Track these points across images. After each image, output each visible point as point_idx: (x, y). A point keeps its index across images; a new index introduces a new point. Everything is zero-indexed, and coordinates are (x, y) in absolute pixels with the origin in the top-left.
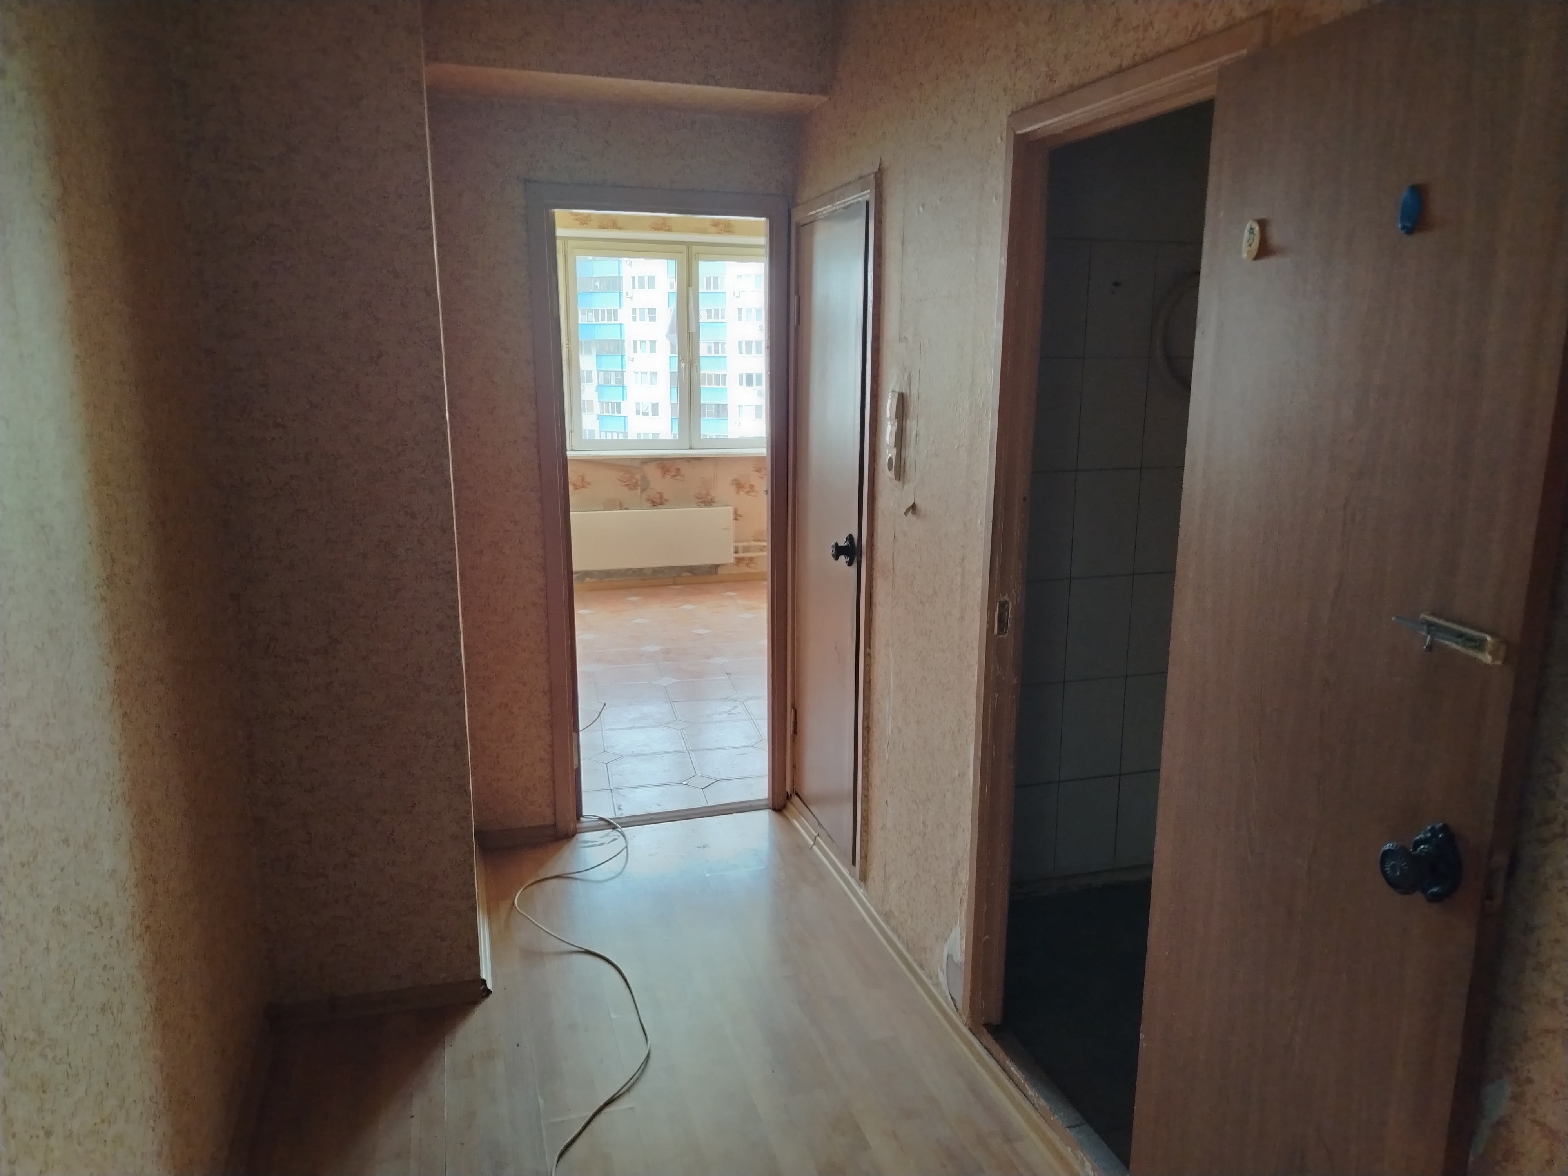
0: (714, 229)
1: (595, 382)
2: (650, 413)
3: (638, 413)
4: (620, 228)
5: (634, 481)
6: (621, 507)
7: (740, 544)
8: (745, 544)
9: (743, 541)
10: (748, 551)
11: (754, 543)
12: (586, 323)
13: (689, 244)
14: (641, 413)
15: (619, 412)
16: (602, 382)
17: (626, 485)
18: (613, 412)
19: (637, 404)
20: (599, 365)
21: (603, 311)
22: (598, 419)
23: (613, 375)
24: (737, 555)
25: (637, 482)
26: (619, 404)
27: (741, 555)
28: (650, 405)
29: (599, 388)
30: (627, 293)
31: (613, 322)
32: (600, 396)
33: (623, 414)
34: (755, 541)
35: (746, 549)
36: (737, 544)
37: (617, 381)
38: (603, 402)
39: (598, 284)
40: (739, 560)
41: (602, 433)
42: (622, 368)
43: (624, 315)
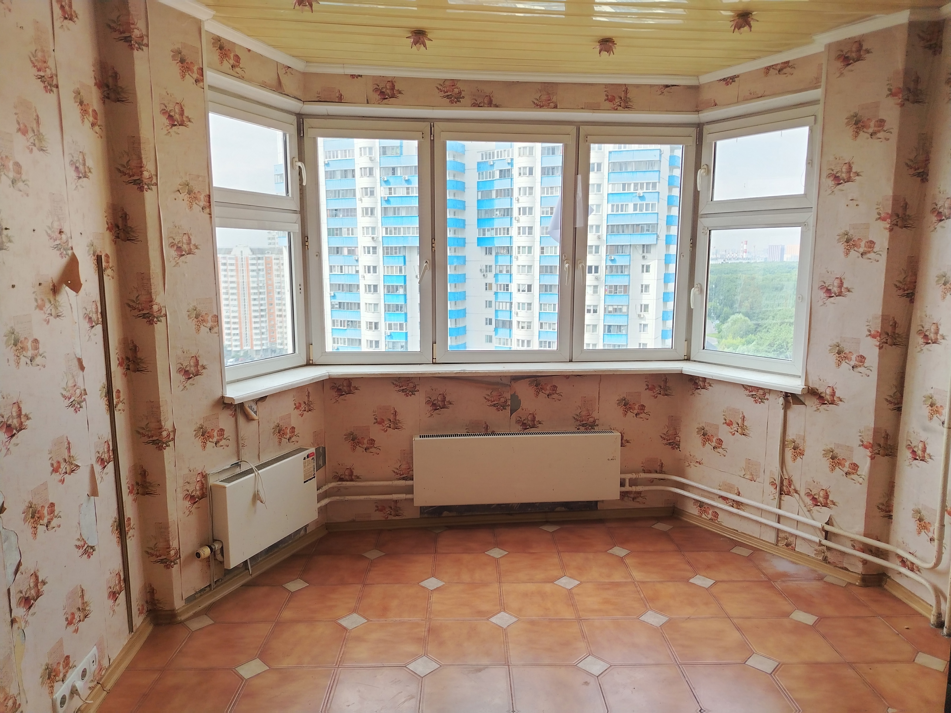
0: (608, 104)
1: (494, 272)
2: (526, 291)
3: (519, 290)
4: (496, 106)
5: (503, 400)
6: (487, 431)
7: (628, 476)
8: (634, 476)
9: (631, 472)
10: (636, 485)
11: (643, 475)
12: (490, 236)
13: (578, 125)
14: (521, 291)
15: (507, 290)
16: (498, 272)
17: (494, 405)
18: (504, 290)
19: (519, 285)
20: (496, 261)
21: (500, 229)
22: (495, 294)
23: (505, 267)
24: (623, 489)
25: (506, 402)
26: (507, 286)
27: (627, 488)
28: (526, 286)
29: (496, 275)
30: (515, 218)
31: (506, 235)
32: (497, 280)
33: (510, 291)
34: (644, 471)
35: (633, 482)
36: (623, 476)
37: (507, 271)
38: (498, 284)
39: (498, 213)
40: (623, 495)
41: (496, 303)
42: (511, 263)
43: (514, 232)
